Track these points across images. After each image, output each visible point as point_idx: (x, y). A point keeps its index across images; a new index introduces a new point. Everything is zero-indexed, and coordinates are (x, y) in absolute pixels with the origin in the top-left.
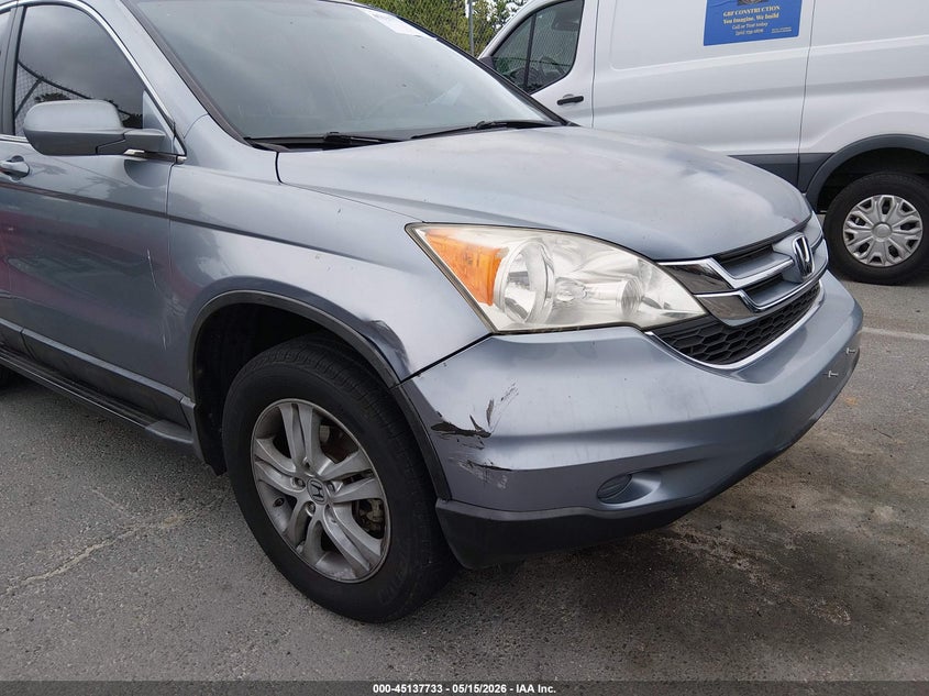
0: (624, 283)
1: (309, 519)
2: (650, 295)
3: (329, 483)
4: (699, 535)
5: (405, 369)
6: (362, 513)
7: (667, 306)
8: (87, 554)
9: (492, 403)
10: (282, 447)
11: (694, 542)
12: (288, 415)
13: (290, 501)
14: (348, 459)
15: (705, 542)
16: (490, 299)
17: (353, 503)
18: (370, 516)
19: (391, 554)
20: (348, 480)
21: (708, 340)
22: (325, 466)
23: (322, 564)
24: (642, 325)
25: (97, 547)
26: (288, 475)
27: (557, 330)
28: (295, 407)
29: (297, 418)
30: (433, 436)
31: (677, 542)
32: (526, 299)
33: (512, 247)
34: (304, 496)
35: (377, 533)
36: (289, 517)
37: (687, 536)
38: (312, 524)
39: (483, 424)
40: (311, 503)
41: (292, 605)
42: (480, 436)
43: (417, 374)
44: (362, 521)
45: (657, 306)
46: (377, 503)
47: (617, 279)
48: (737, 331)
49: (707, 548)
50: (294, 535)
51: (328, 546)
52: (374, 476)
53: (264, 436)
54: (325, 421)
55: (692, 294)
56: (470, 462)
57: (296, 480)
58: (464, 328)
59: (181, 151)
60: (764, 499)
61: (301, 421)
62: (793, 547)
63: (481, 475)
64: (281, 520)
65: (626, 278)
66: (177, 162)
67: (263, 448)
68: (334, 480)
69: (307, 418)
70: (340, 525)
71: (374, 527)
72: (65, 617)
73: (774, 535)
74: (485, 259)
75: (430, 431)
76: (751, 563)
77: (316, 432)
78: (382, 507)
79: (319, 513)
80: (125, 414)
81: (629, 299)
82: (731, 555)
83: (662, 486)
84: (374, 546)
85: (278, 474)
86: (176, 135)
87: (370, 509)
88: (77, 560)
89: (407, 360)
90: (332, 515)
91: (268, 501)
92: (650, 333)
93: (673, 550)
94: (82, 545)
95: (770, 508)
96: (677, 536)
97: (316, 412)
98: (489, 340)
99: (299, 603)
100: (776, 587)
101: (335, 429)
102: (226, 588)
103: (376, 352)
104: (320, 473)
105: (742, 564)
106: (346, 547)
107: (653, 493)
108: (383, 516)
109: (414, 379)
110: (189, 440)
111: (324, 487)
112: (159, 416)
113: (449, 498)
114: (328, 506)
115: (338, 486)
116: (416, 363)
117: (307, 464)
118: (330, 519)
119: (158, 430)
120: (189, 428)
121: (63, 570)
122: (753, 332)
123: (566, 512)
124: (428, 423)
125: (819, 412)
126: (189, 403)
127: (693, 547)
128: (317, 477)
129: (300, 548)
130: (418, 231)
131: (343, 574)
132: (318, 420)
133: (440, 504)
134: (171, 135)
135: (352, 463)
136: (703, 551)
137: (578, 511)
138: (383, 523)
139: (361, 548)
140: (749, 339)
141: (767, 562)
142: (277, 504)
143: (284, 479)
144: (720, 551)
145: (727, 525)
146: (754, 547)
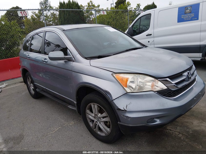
0: (151, 83)
1: (96, 124)
2: (157, 85)
3: (100, 118)
4: (172, 129)
5: (112, 99)
6: (106, 123)
7: (160, 87)
8: (58, 129)
9: (127, 105)
10: (92, 111)
11: (171, 131)
12: (93, 106)
13: (93, 121)
14: (103, 114)
15: (173, 131)
16: (126, 86)
17: (104, 122)
18: (107, 124)
19: (112, 131)
20: (103, 118)
21: (168, 93)
22: (99, 115)
23: (99, 133)
24: (155, 91)
25: (59, 128)
26: (92, 116)
27: (139, 92)
28: (94, 104)
29: (94, 106)
30: (117, 111)
31: (168, 131)
32: (134, 86)
33: (130, 77)
34: (95, 120)
35: (109, 127)
36: (93, 124)
37: (170, 130)
38: (97, 125)
39: (125, 109)
40: (97, 121)
41: (93, 140)
42: (125, 111)
43: (114, 100)
44: (106, 125)
45: (158, 87)
46: (109, 122)
47: (150, 82)
48: (174, 91)
49: (173, 132)
50: (94, 127)
51: (100, 129)
52: (108, 117)
53: (88, 109)
54: (99, 107)
55: (165, 85)
56: (123, 116)
57: (94, 117)
58: (121, 92)
59: (74, 60)
60: (187, 122)
61: (95, 107)
62: (191, 132)
63: (125, 118)
64: (91, 125)
65: (152, 82)
66: (74, 62)
67: (88, 111)
68: (101, 117)
69: (96, 107)
70: (102, 126)
71: (108, 126)
72: (55, 140)
73: (188, 130)
74: (125, 80)
75: (117, 110)
76: (182, 135)
77: (98, 109)
78: (110, 122)
79: (98, 123)
80: (64, 104)
81: (153, 86)
82: (178, 134)
83: (159, 120)
84: (108, 130)
85: (91, 116)
86: (73, 57)
87: (108, 123)
88: (56, 130)
89: (112, 97)
90: (101, 124)
91: (89, 121)
92: (156, 92)
93: (167, 132)
94: (57, 127)
95: (188, 124)
96: (168, 129)
97: (97, 105)
98: (126, 94)
99: (95, 140)
100: (187, 140)
101: (100, 108)
102: (82, 136)
103: (107, 96)
104: (98, 116)
105: (180, 135)
106: (104, 130)
107: (158, 122)
108: (110, 124)
109: (113, 101)
110: (75, 109)
111: (99, 119)
112: (70, 104)
113: (120, 122)
114: (100, 122)
115: (102, 118)
116: (114, 98)
117: (96, 115)
118: (100, 124)
119: (70, 107)
120: (75, 107)
121: (54, 132)
122: (178, 91)
123: (141, 125)
124: (116, 109)
125: (193, 106)
126: (75, 102)
127: (171, 132)
128: (98, 117)
129: (95, 130)
130: (114, 75)
131: (103, 134)
132: (98, 107)
133: (118, 123)
134: (72, 57)
135: (104, 114)
136: (173, 133)
137: (143, 125)
138: (110, 125)
139: (106, 130)
140: (177, 93)
141: (185, 135)
142: (90, 121)
143: (92, 117)
144: (176, 133)
145: (178, 128)
146: (183, 132)
